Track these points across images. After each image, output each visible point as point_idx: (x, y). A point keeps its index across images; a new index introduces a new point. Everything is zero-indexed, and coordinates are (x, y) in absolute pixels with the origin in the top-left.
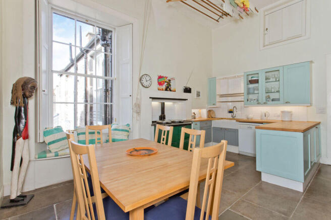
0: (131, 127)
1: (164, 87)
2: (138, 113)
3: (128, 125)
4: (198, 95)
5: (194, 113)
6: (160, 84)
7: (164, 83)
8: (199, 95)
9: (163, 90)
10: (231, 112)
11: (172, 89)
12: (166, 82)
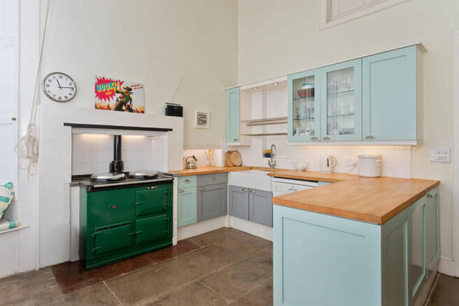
0: (15, 190)
1: (113, 102)
2: (34, 157)
3: (10, 186)
4: (202, 119)
5: (194, 157)
6: (101, 95)
7: (113, 94)
8: (205, 122)
9: (109, 108)
10: (268, 155)
12: (118, 92)
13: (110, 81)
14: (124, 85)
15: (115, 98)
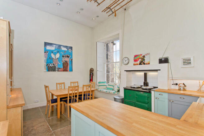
1: (138, 62)
4: (187, 62)
5: (184, 84)
6: (135, 61)
8: (190, 63)
9: (137, 64)
11: (145, 63)
12: (140, 58)
13: (138, 55)
14: (142, 55)
15: (139, 60)
